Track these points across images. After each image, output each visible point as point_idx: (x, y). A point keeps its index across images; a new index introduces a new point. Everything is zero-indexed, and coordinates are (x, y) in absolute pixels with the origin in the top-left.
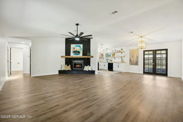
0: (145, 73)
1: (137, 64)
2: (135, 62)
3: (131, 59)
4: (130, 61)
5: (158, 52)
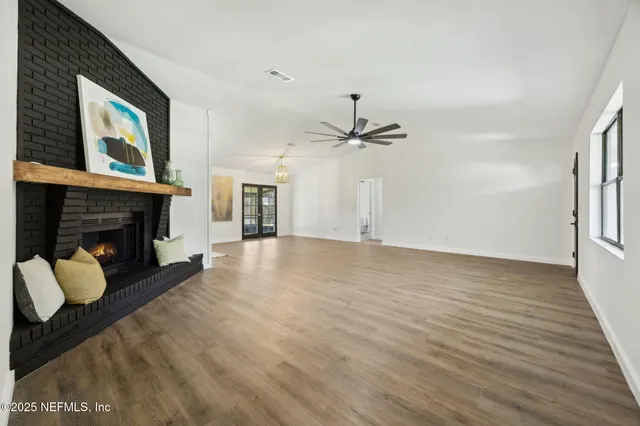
0: (245, 238)
1: (228, 217)
2: (224, 215)
3: (216, 204)
4: (213, 209)
5: (264, 189)
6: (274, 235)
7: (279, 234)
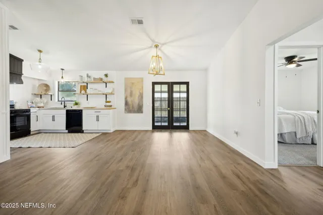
0: (155, 128)
1: (140, 110)
2: (136, 107)
4: (127, 103)
6: (186, 128)
7: (191, 128)
